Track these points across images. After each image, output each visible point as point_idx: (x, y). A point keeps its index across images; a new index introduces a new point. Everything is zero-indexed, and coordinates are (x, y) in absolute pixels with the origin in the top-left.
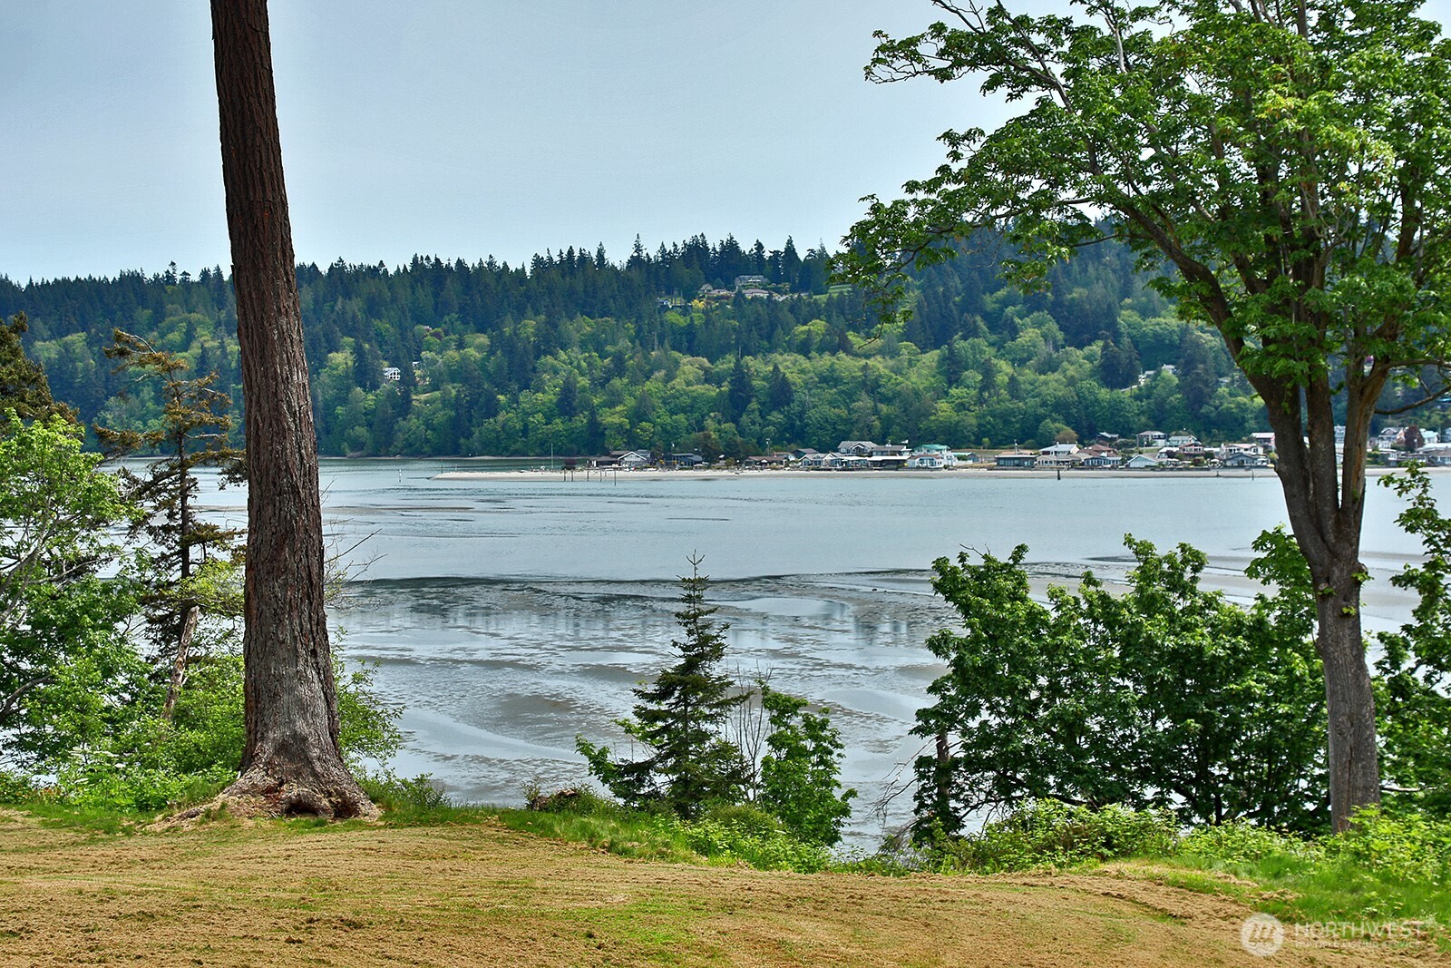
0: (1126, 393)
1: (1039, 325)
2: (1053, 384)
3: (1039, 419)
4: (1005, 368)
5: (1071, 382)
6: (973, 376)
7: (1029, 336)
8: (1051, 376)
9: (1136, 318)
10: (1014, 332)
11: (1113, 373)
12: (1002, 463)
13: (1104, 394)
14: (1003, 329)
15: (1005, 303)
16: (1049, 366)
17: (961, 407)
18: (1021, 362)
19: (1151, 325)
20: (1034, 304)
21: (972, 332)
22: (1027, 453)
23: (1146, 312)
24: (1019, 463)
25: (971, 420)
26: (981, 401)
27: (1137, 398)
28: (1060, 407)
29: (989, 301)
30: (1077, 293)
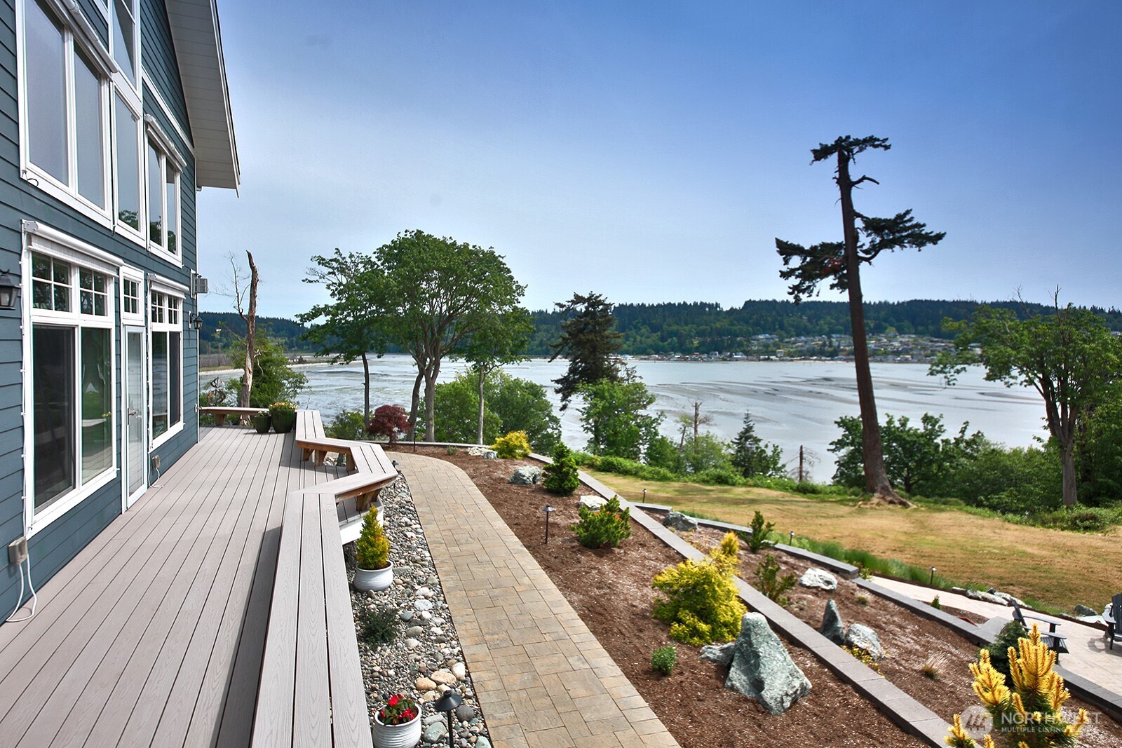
0: (666, 343)
1: (645, 328)
2: (649, 341)
3: (646, 349)
4: (639, 338)
5: (654, 341)
6: (632, 339)
7: (643, 330)
8: (649, 340)
9: (667, 327)
10: (640, 330)
11: (663, 339)
12: (642, 359)
13: (661, 343)
14: (638, 329)
15: (637, 323)
16: (648, 337)
17: (629, 346)
18: (641, 336)
19: (670, 329)
20: (644, 323)
21: (630, 330)
22: (646, 357)
23: (669, 326)
24: (645, 359)
25: (631, 349)
26: (633, 345)
27: (668, 344)
28: (651, 346)
29: (634, 323)
30: (654, 321)
